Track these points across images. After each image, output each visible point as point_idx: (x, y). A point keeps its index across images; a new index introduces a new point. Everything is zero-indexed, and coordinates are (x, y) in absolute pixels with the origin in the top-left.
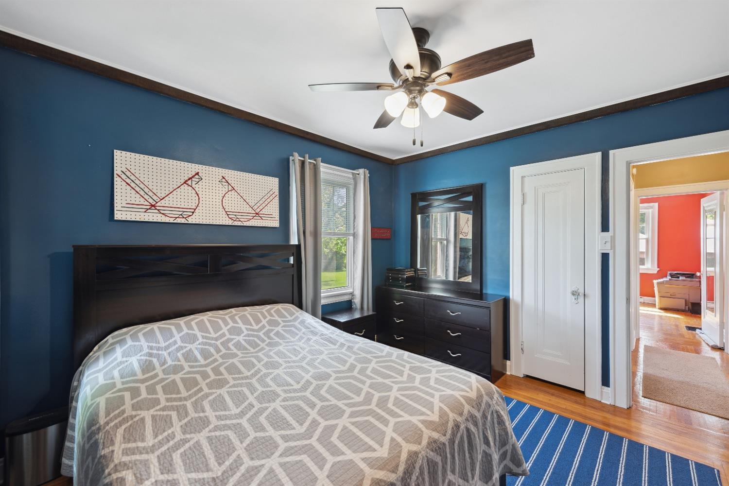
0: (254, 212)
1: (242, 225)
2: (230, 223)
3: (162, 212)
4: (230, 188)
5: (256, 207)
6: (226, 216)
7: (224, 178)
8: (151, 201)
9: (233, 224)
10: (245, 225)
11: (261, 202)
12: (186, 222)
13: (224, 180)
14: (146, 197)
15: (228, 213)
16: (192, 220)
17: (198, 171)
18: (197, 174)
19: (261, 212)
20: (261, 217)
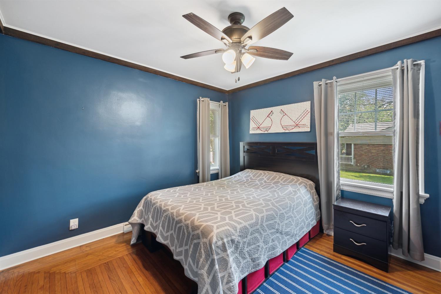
0: (295, 124)
1: (289, 132)
2: (284, 131)
3: (261, 129)
4: (284, 114)
5: (296, 121)
6: (282, 128)
7: (281, 110)
8: (258, 126)
9: (285, 132)
10: (290, 132)
11: (299, 118)
12: (268, 133)
13: (282, 111)
14: (257, 125)
15: (283, 127)
16: (269, 132)
17: (272, 110)
18: (272, 111)
19: (299, 124)
20: (299, 126)
